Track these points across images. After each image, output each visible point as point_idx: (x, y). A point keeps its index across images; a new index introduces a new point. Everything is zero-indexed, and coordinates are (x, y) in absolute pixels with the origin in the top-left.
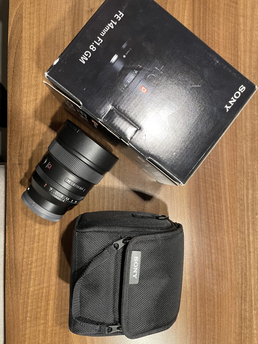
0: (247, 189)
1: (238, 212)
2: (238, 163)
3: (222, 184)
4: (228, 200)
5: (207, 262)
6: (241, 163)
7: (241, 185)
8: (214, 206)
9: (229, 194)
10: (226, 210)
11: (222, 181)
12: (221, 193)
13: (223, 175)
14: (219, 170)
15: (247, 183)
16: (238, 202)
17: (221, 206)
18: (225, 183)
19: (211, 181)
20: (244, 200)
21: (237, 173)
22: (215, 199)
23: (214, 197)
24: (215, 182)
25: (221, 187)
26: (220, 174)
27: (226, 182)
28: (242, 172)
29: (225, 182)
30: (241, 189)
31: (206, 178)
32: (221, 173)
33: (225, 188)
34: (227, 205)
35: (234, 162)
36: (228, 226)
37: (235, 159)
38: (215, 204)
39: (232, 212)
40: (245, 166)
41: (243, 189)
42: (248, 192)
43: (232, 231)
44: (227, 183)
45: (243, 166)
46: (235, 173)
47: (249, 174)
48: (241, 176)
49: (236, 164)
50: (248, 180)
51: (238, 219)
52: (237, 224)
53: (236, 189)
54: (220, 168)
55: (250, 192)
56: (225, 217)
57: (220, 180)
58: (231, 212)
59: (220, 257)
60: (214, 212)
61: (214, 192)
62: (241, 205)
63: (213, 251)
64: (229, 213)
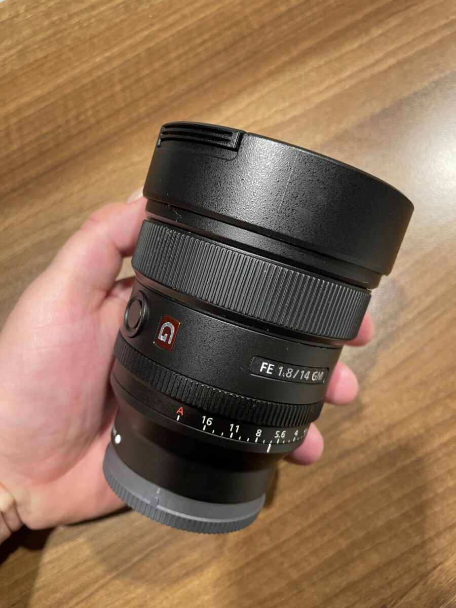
0: (92, 7)
2: (40, 55)
3: (116, 63)
4: (146, 33)
6: (37, 48)
7: (93, 23)
8: (180, 56)
9: (130, 37)
10: (173, 25)
11: (107, 69)
12: (139, 54)
13: (90, 72)
14: (83, 87)
16: (138, 11)
19: (122, 90)
21: (67, 46)
27: (105, 58)
28: (59, 36)
29: (105, 61)
33: (122, 53)
34: (159, 31)
35: (43, 64)
37: (35, 66)
40: (39, 38)
45: (44, 40)
46: (72, 49)
49: (46, 57)
54: (77, 87)
56: (189, 22)
57: (108, 72)
58: (169, 15)
60: (192, 49)
63: (283, 8)
64: (176, 17)
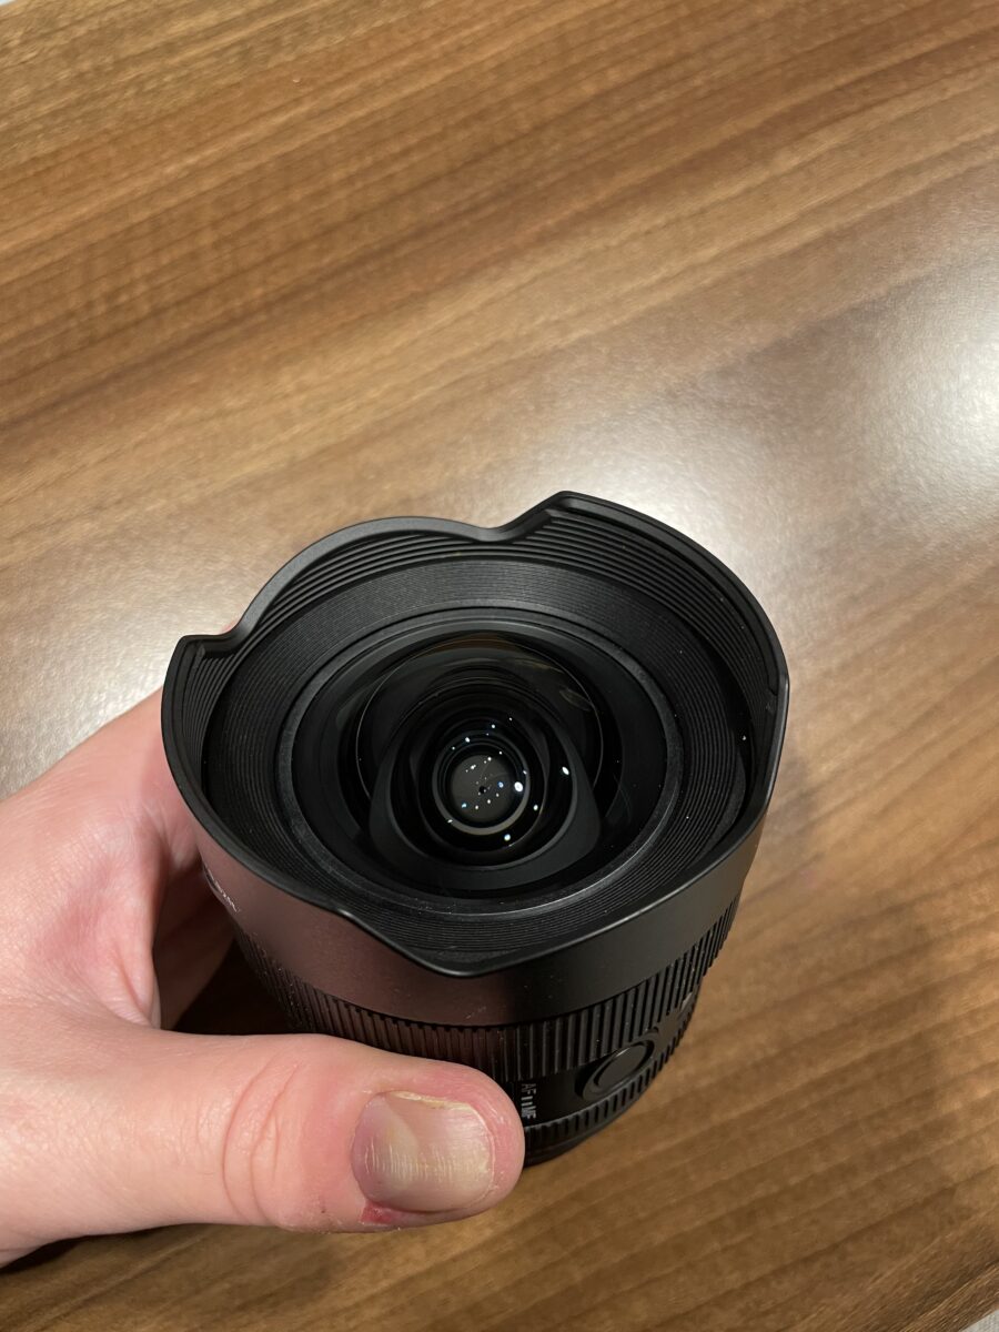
0: (170, 48)
1: (321, 43)
4: (280, 119)
5: (660, 98)
9: (244, 126)
11: (188, 192)
12: (259, 168)
13: (149, 198)
14: (130, 230)
15: (137, 60)
16: (270, 65)
17: (333, 139)
18: (195, 173)
19: (216, 246)
20: (241, 42)
21: (106, 132)
22: (309, 190)
23: (297, 195)
24: (215, 224)
25: (223, 186)
26: (153, 219)
28: (87, 108)
29: (185, 173)
30: (188, 75)
31: (213, 278)
32: (145, 214)
33: (222, 162)
34: (310, 116)
35: (48, 170)
36: (423, 67)
39: (338, 75)
41: (184, 64)
42: (189, 39)
43: (438, 36)
44: (191, 160)
47: (88, 72)
48: (113, 105)
50: (120, 65)
51: (360, 31)
52: (387, 28)
53: (201, 101)
55: (180, 27)
58: (340, 82)
59: (602, 46)
62: (276, 44)
63: (589, 89)
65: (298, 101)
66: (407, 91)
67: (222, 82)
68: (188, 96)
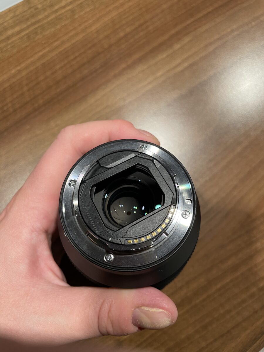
0: (8, 38)
1: (48, 32)
3: (24, 73)
4: (41, 54)
7: (9, 48)
8: (61, 68)
9: (31, 57)
10: (56, 48)
11: (18, 77)
12: (37, 68)
13: (8, 80)
14: (5, 89)
16: (36, 39)
17: (56, 57)
18: (20, 71)
19: (28, 90)
20: (27, 34)
22: (51, 72)
23: (48, 73)
24: (27, 85)
25: (28, 74)
26: (10, 86)
29: (17, 72)
30: (14, 45)
31: (29, 99)
32: (8, 85)
33: (27, 67)
34: (49, 52)
36: (77, 34)
38: (58, 67)
41: (12, 42)
42: (13, 35)
43: (80, 25)
44: (18, 68)
51: (58, 27)
52: (66, 25)
53: (18, 52)
55: (10, 32)
56: (66, 46)
57: (18, 80)
58: (55, 41)
59: (124, 22)
60: (69, 62)
61: (41, 78)
62: (36, 33)
63: (122, 34)
64: (58, 42)
65: (44, 48)
66: (74, 41)
67: (23, 46)
68: (15, 51)
